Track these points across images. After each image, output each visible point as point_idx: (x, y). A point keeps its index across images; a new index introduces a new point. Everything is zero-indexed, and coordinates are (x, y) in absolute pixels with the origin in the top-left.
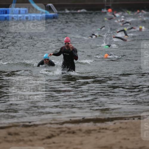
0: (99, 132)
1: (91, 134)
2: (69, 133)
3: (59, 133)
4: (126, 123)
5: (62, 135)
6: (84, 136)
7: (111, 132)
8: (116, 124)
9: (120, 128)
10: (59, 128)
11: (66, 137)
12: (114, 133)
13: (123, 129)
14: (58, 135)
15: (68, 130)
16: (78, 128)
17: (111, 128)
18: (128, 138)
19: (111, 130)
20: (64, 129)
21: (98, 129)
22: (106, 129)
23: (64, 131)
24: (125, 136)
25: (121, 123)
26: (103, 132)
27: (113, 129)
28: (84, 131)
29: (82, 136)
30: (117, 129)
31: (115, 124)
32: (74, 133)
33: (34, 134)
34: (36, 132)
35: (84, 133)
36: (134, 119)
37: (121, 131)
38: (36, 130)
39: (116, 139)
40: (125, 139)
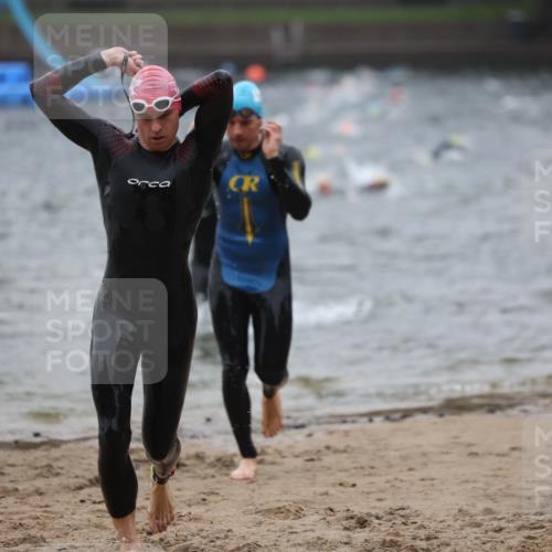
4: (346, 433)
6: (213, 476)
7: (299, 462)
8: (316, 436)
9: (328, 448)
12: (310, 464)
13: (336, 451)
16: (193, 451)
17: (300, 449)
18: (352, 481)
19: (298, 456)
24: (342, 477)
25: (331, 433)
26: (273, 463)
27: (306, 452)
28: (208, 461)
29: (204, 478)
30: (318, 452)
31: (310, 435)
33: (49, 471)
34: (55, 465)
35: (212, 465)
36: (371, 421)
37: (329, 459)
38: (57, 459)
39: (313, 484)
40: (341, 484)
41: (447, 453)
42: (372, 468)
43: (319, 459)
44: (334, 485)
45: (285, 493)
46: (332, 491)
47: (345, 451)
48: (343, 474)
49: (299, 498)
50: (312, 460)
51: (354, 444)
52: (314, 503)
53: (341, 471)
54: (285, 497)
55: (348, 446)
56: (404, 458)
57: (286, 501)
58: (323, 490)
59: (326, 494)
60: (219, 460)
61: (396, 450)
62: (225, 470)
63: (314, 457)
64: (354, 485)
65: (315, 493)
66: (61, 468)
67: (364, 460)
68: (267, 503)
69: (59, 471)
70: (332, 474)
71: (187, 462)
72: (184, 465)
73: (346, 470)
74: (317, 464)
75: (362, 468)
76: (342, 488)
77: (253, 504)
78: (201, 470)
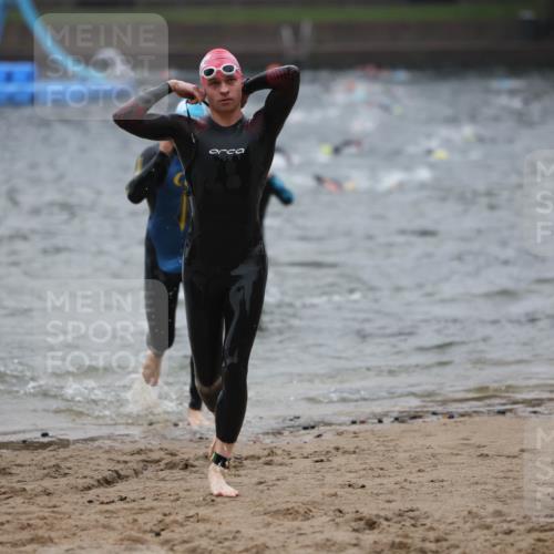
0: (268, 464)
1: (242, 472)
2: (171, 466)
3: (138, 466)
5: (147, 473)
7: (308, 462)
8: (323, 438)
9: (337, 449)
10: (139, 452)
11: (163, 480)
12: (319, 465)
13: (345, 452)
14: (137, 473)
15: (168, 459)
17: (309, 449)
18: (361, 482)
20: (155, 456)
21: (266, 453)
23: (158, 461)
24: (351, 478)
25: (340, 434)
26: (281, 465)
27: (315, 453)
30: (328, 452)
31: (319, 436)
32: (186, 466)
33: (57, 471)
34: (63, 465)
36: (380, 421)
37: (339, 460)
38: (65, 459)
39: (322, 486)
40: (350, 486)
41: (457, 454)
42: (382, 469)
43: (328, 460)
44: (342, 486)
45: (295, 494)
46: (341, 492)
47: (354, 452)
48: (352, 475)
49: (308, 499)
50: (322, 461)
51: (364, 445)
52: (322, 504)
53: (350, 472)
54: (294, 499)
55: (357, 447)
56: (413, 460)
57: (294, 502)
58: (333, 491)
59: (335, 495)
61: (405, 451)
63: (323, 458)
64: (363, 487)
65: (323, 494)
66: (70, 468)
67: (373, 461)
68: (275, 504)
69: (67, 471)
70: (341, 476)
71: (196, 463)
72: (193, 466)
73: (356, 472)
74: (326, 465)
75: (372, 469)
76: (351, 489)
77: (261, 505)
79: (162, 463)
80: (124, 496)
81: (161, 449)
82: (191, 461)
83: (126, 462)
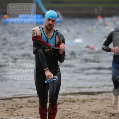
0: (91, 101)
1: (85, 103)
2: (70, 101)
3: (63, 101)
4: (110, 96)
5: (65, 103)
6: (81, 104)
7: (100, 101)
9: (106, 98)
10: (63, 98)
11: (68, 104)
12: (102, 102)
13: (108, 99)
14: (63, 103)
15: (69, 100)
16: (77, 99)
19: (99, 100)
20: (67, 99)
21: (91, 99)
22: (96, 99)
23: (67, 100)
25: (106, 95)
26: (94, 102)
27: (101, 99)
28: (80, 100)
29: (79, 104)
30: (104, 99)
31: (102, 96)
32: (73, 101)
35: (81, 102)
37: (106, 101)
39: (102, 106)
40: (109, 106)
45: (97, 108)
46: (107, 108)
49: (100, 109)
52: (103, 110)
53: (109, 103)
55: (110, 98)
57: (96, 110)
59: (105, 108)
60: (82, 101)
62: (83, 103)
65: (103, 108)
68: (93, 110)
70: (107, 104)
73: (110, 103)
74: (103, 102)
77: (89, 110)
78: (78, 103)
79: (68, 101)
80: (60, 107)
81: (68, 98)
82: (75, 101)
83: (60, 100)
